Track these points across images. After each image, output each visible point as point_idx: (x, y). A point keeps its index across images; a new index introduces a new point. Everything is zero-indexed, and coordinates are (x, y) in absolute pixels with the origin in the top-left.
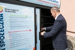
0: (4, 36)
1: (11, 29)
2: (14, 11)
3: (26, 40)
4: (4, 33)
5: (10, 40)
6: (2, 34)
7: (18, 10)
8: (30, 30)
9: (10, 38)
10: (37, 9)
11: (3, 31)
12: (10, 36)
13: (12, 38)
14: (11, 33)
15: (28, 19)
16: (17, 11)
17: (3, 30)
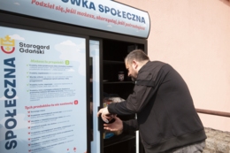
0: (15, 117)
1: (32, 100)
2: (39, 49)
3: (67, 129)
4: (15, 111)
5: (30, 130)
6: (12, 112)
7: (48, 48)
8: (76, 102)
9: (30, 125)
10: (91, 42)
11: (14, 105)
12: (30, 119)
13: (34, 125)
14: (32, 110)
15: (71, 70)
16: (46, 50)
17: (15, 101)
